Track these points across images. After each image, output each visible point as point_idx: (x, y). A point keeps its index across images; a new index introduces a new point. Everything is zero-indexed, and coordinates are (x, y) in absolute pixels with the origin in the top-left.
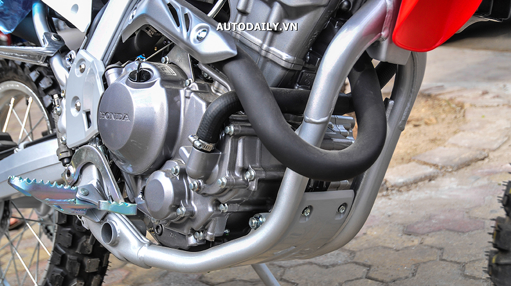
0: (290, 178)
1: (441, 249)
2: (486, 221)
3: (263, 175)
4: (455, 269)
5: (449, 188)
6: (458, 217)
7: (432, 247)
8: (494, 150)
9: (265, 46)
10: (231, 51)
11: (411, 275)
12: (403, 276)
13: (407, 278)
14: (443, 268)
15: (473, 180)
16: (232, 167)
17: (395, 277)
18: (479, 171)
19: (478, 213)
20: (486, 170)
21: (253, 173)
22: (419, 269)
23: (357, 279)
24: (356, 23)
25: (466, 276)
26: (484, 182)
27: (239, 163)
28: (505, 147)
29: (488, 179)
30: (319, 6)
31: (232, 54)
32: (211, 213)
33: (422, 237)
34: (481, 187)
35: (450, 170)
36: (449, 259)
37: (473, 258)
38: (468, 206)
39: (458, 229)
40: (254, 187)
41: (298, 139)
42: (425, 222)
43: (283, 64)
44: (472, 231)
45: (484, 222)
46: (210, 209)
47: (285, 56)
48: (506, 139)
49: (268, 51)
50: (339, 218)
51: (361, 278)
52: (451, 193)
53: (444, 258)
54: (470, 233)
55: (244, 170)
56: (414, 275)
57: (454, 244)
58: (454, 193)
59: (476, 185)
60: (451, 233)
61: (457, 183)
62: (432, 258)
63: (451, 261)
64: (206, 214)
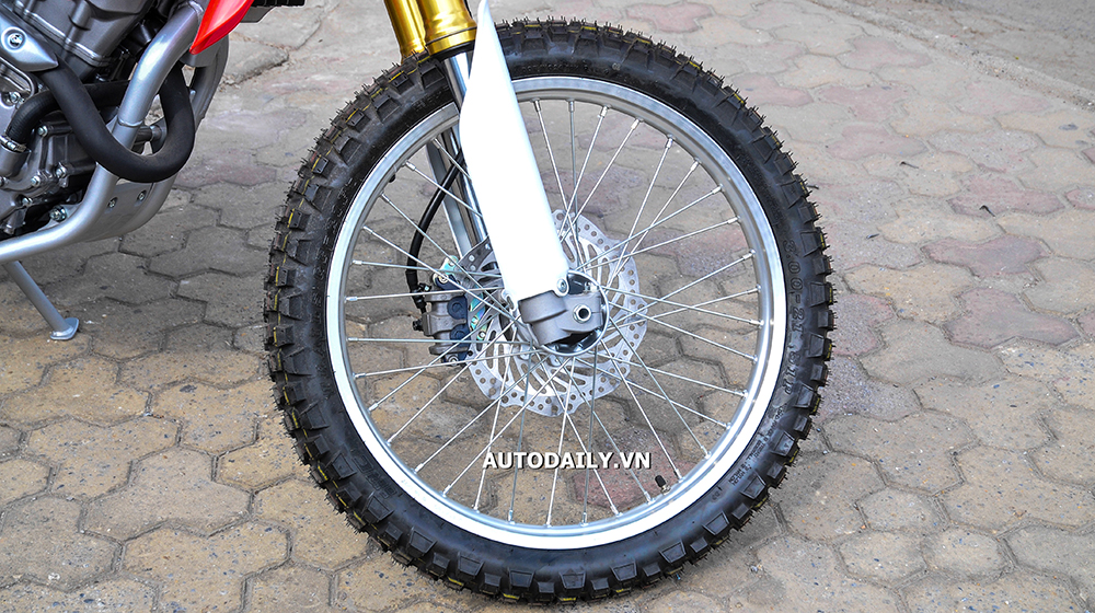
0: (101, 177)
1: (218, 210)
2: (279, 169)
3: (73, 171)
4: (236, 237)
5: (230, 114)
6: (241, 163)
7: (206, 207)
8: (297, 49)
9: (69, 40)
10: (52, 62)
11: (179, 247)
12: (169, 247)
13: (174, 250)
14: (222, 237)
15: (265, 101)
16: (42, 166)
17: (158, 250)
18: (274, 85)
19: (267, 156)
20: (284, 84)
21: (64, 170)
22: (191, 239)
23: (107, 253)
24: (169, 35)
25: (249, 246)
26: (279, 105)
27: (50, 161)
28: (313, 43)
29: (286, 100)
30: (131, 14)
31: (53, 65)
32: (13, 207)
33: (193, 192)
34: (275, 114)
35: (231, 82)
36: (229, 224)
37: (260, 223)
38: (255, 145)
39: (242, 182)
40: (64, 184)
41: (109, 137)
42: (196, 169)
43: (90, 61)
44: (260, 184)
45: (276, 171)
46: (13, 204)
47: (93, 54)
48: (317, 25)
49: (73, 46)
50: (137, 205)
51: (112, 252)
52: (232, 123)
53: (222, 223)
54: (257, 187)
55: (54, 168)
56: (183, 247)
57: (236, 204)
58: (237, 122)
59: (268, 109)
60: (232, 187)
61: (241, 104)
62: (206, 224)
63: (232, 227)
64: (8, 208)
